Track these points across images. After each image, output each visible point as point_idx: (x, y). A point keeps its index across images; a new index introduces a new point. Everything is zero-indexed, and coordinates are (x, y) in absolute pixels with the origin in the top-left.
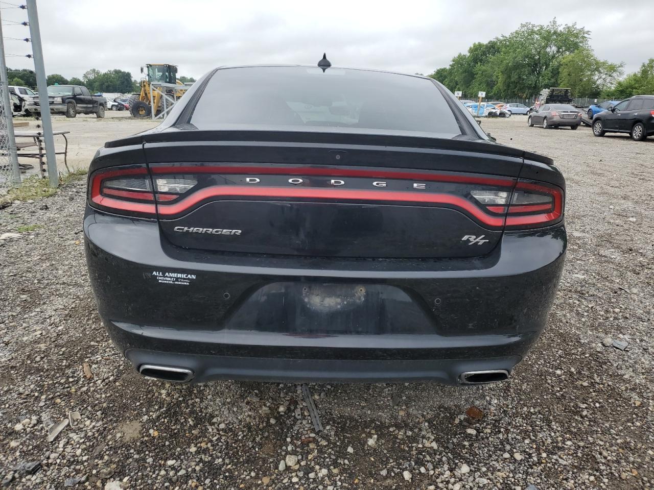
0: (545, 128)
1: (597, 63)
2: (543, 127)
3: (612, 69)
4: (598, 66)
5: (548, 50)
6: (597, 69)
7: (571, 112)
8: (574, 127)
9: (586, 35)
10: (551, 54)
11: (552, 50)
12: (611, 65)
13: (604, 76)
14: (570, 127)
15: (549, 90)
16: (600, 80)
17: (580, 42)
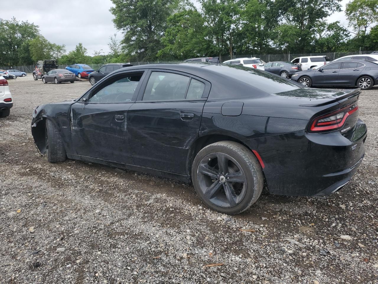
0: (57, 84)
1: (50, 45)
2: (55, 83)
3: (59, 48)
4: (51, 47)
5: (16, 35)
6: (51, 48)
7: (70, 73)
8: (72, 82)
9: (36, 28)
10: (18, 38)
11: (18, 35)
12: (58, 46)
13: (56, 53)
14: (69, 82)
15: (43, 61)
16: (55, 55)
17: (35, 32)
